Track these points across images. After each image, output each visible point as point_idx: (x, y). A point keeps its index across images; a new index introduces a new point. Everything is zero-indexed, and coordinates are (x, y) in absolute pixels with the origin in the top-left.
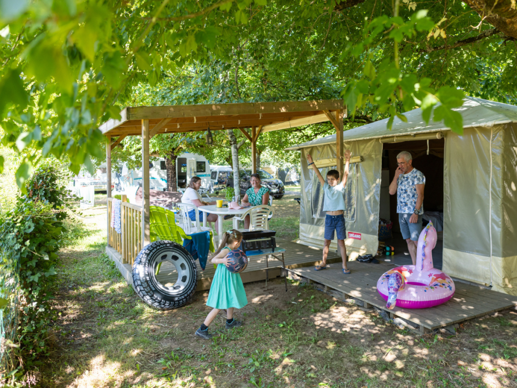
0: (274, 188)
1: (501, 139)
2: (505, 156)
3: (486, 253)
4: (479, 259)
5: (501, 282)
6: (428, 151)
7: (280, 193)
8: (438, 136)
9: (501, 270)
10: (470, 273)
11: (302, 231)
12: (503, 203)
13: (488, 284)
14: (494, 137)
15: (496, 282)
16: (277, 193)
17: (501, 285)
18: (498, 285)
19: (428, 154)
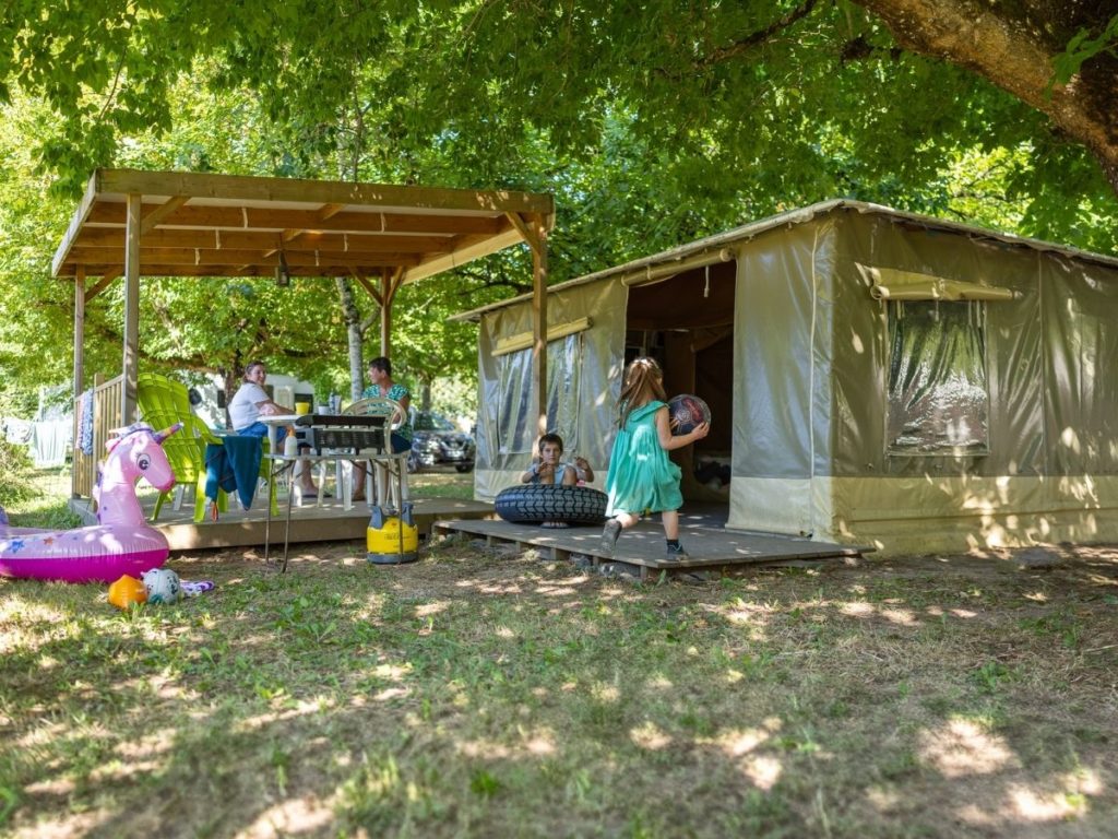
0: (456, 449)
1: (831, 246)
2: (840, 280)
3: (804, 472)
4: (792, 485)
5: (828, 523)
6: (707, 289)
7: (468, 460)
8: (722, 256)
9: (830, 500)
10: (776, 517)
11: (480, 485)
12: (833, 371)
13: (807, 531)
14: (819, 245)
15: (821, 526)
16: (461, 459)
17: (830, 531)
18: (825, 531)
19: (706, 295)
